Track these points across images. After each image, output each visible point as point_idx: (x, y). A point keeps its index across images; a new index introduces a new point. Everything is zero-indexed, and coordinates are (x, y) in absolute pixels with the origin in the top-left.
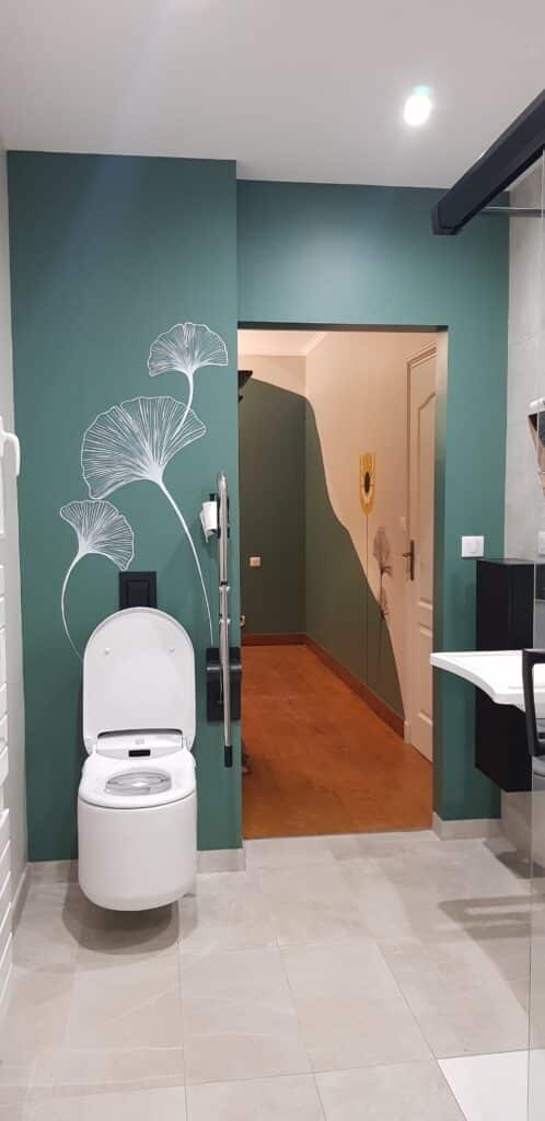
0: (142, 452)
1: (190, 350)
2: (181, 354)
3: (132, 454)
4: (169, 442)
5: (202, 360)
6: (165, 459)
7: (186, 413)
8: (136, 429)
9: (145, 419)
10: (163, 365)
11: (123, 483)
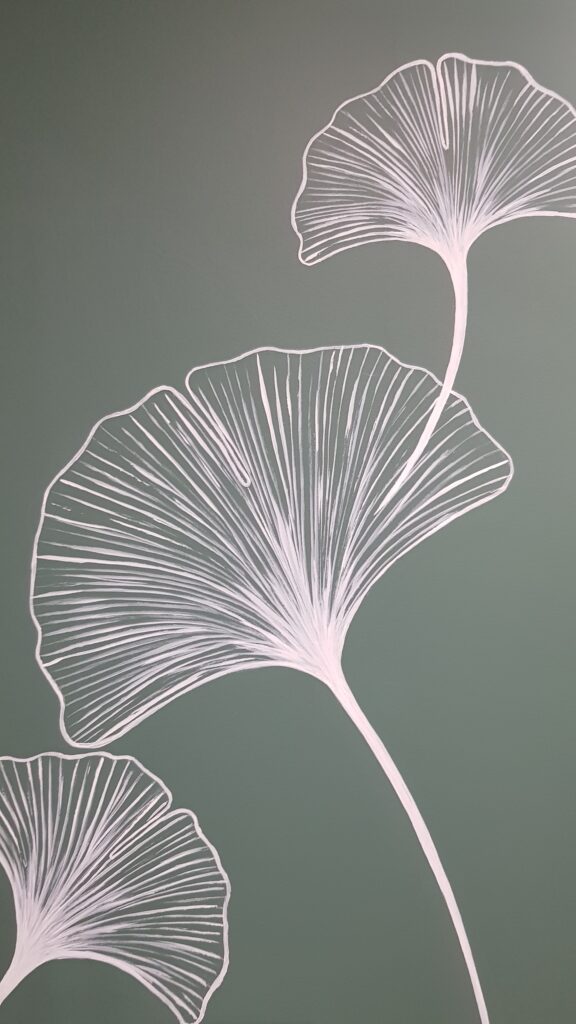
0: (264, 560)
1: (459, 163)
2: (424, 174)
3: (226, 571)
4: (372, 522)
5: (504, 197)
6: (353, 584)
7: (439, 405)
8: (244, 475)
9: (278, 437)
10: (352, 225)
11: (191, 683)
